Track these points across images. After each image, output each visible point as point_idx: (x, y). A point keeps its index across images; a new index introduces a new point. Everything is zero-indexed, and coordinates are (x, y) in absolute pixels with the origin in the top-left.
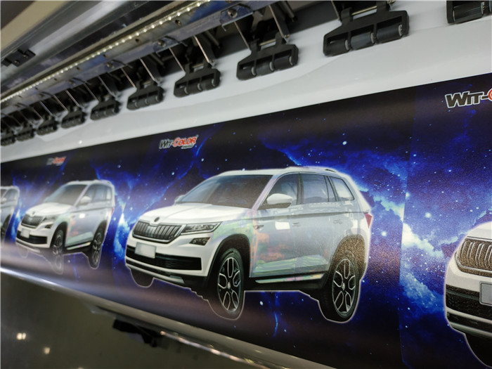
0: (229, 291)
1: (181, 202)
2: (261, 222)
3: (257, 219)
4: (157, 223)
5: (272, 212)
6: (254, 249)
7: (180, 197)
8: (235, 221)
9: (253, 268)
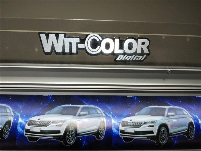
0: (163, 138)
1: (48, 114)
2: (169, 120)
3: (167, 119)
4: (39, 120)
5: (171, 117)
6: (169, 127)
7: (47, 112)
8: (161, 120)
9: (170, 131)
